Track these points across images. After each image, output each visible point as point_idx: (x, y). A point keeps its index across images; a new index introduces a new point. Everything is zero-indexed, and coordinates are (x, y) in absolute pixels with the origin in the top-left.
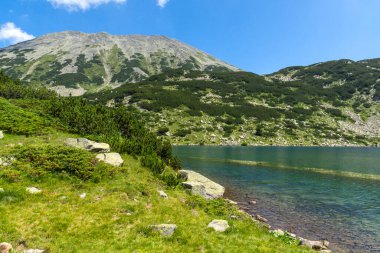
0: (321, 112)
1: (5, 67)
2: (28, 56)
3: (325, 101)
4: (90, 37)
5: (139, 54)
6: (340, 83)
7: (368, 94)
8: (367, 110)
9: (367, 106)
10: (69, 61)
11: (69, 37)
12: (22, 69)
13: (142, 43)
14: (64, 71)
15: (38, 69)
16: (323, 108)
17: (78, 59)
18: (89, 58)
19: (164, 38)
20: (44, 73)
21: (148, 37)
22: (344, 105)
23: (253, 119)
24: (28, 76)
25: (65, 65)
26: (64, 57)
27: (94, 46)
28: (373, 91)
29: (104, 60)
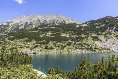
0: (90, 38)
1: (2, 28)
2: (10, 24)
3: (94, 33)
4: (31, 16)
5: (45, 21)
6: (103, 25)
7: (112, 29)
8: (110, 36)
9: (110, 34)
10: (22, 25)
11: (25, 17)
12: (7, 28)
13: (48, 17)
14: (20, 28)
15: (12, 28)
16: (91, 36)
17: (25, 24)
18: (29, 23)
19: (56, 14)
20: (13, 29)
21: (50, 15)
22: (101, 34)
23: (54, 42)
24: (8, 30)
25: (21, 26)
26: (21, 23)
27: (32, 19)
28: (114, 28)
29: (34, 23)
